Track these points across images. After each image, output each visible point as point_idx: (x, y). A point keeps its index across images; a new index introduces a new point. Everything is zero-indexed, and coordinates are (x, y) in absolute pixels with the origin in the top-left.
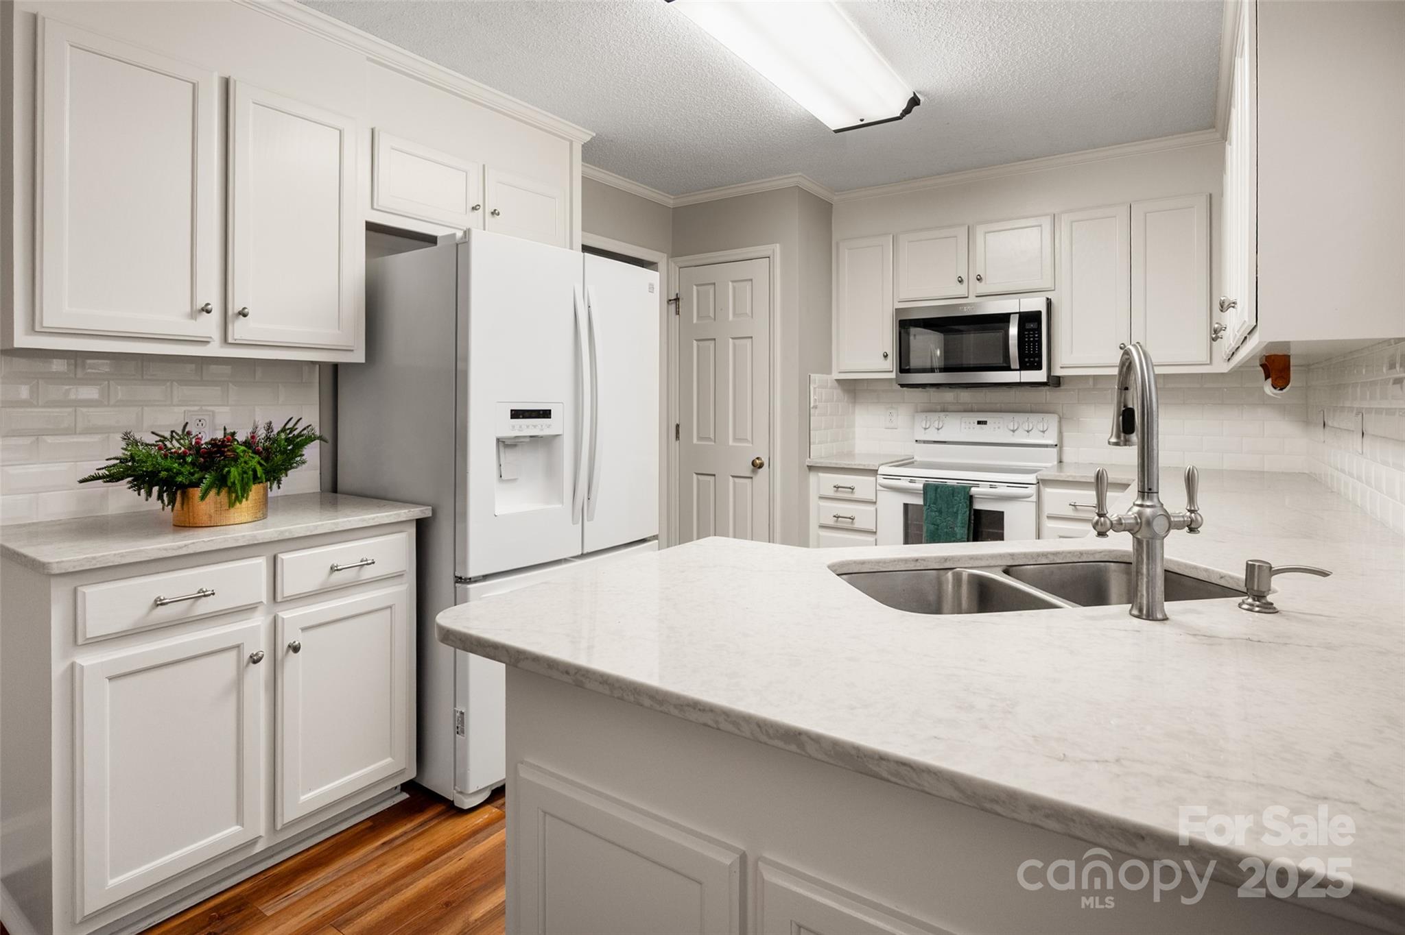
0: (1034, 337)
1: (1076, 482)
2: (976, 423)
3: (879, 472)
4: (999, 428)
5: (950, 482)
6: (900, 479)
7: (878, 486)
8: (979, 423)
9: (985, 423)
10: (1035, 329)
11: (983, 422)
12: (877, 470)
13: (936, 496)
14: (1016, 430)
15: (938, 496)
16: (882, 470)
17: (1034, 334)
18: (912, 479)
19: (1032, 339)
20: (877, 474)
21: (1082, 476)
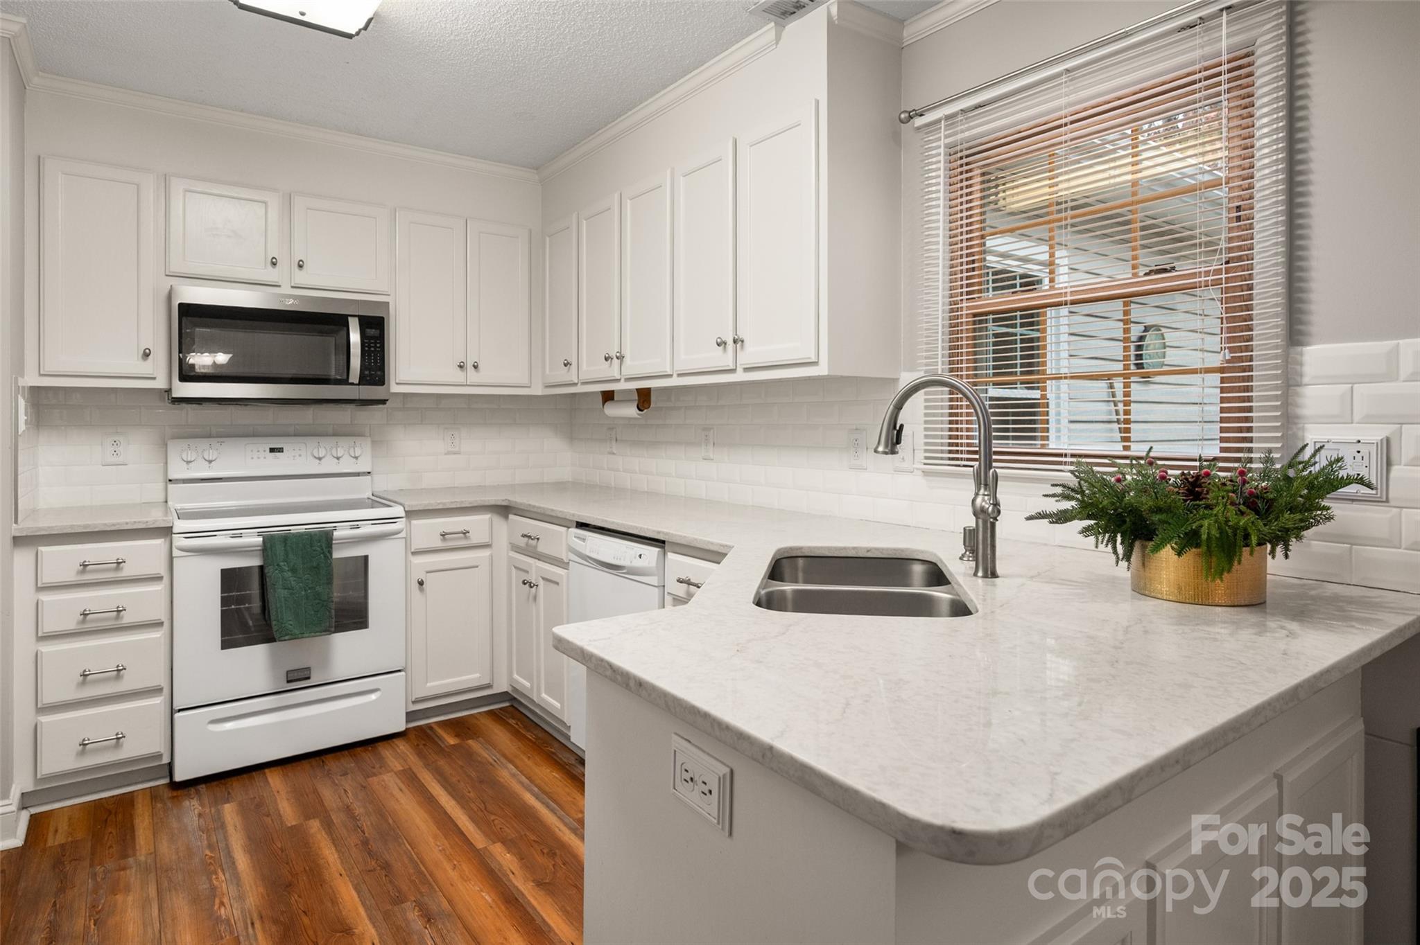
0: (375, 347)
1: (448, 509)
2: (268, 450)
3: (175, 530)
4: (300, 455)
5: (294, 530)
6: (216, 536)
7: (175, 550)
8: (272, 450)
9: (280, 450)
10: (377, 337)
11: (277, 449)
12: (172, 527)
13: (285, 550)
14: (324, 457)
15: (289, 548)
16: (180, 525)
17: (376, 343)
18: (237, 532)
19: (372, 349)
20: (172, 533)
21: (452, 502)
